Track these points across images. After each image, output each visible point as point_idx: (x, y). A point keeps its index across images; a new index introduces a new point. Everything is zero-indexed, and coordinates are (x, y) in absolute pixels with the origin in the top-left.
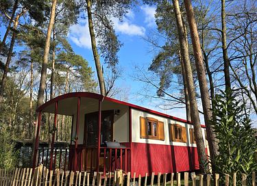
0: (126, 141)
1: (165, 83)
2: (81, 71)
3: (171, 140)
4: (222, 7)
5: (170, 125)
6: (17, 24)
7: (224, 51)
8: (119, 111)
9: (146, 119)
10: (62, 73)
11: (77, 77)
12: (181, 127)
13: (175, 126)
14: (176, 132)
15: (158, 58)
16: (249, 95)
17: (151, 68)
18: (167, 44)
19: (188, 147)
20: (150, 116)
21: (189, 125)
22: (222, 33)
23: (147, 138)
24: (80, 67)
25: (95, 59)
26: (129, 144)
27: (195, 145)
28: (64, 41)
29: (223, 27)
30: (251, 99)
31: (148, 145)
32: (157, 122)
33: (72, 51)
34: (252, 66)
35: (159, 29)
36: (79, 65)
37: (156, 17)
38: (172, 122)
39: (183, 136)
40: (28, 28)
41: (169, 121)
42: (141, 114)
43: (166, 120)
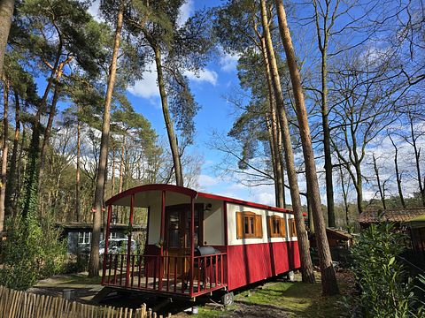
0: (221, 243)
1: (248, 152)
2: (141, 134)
3: (270, 236)
4: (323, 63)
5: (268, 217)
6: (60, 75)
7: (324, 117)
8: (210, 205)
9: (243, 213)
10: (117, 137)
11: (136, 141)
12: (279, 218)
13: (274, 217)
14: (275, 226)
15: (240, 121)
16: (348, 169)
17: (231, 134)
18: (251, 103)
19: (288, 242)
20: (246, 209)
21: (287, 215)
22: (323, 94)
23: (244, 237)
24: (140, 129)
25: (167, 127)
26: (224, 248)
27: (295, 239)
28: (123, 97)
29: (323, 87)
30: (351, 173)
31: (245, 246)
32: (254, 217)
33: (132, 111)
34: (353, 133)
35: (241, 84)
36: (140, 126)
37: (238, 69)
38: (270, 213)
39: (282, 229)
40: (74, 80)
41: (267, 213)
42: (237, 208)
43: (264, 211)
